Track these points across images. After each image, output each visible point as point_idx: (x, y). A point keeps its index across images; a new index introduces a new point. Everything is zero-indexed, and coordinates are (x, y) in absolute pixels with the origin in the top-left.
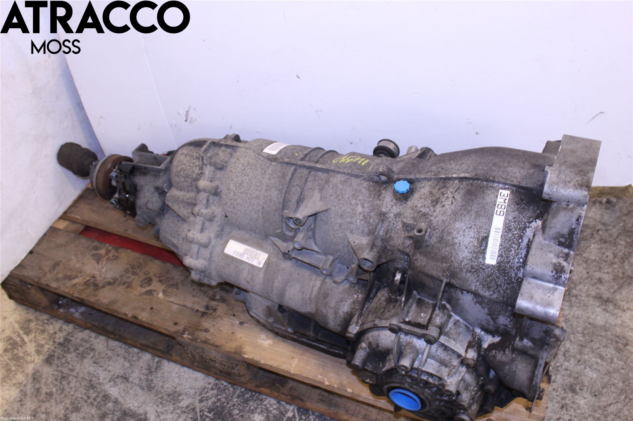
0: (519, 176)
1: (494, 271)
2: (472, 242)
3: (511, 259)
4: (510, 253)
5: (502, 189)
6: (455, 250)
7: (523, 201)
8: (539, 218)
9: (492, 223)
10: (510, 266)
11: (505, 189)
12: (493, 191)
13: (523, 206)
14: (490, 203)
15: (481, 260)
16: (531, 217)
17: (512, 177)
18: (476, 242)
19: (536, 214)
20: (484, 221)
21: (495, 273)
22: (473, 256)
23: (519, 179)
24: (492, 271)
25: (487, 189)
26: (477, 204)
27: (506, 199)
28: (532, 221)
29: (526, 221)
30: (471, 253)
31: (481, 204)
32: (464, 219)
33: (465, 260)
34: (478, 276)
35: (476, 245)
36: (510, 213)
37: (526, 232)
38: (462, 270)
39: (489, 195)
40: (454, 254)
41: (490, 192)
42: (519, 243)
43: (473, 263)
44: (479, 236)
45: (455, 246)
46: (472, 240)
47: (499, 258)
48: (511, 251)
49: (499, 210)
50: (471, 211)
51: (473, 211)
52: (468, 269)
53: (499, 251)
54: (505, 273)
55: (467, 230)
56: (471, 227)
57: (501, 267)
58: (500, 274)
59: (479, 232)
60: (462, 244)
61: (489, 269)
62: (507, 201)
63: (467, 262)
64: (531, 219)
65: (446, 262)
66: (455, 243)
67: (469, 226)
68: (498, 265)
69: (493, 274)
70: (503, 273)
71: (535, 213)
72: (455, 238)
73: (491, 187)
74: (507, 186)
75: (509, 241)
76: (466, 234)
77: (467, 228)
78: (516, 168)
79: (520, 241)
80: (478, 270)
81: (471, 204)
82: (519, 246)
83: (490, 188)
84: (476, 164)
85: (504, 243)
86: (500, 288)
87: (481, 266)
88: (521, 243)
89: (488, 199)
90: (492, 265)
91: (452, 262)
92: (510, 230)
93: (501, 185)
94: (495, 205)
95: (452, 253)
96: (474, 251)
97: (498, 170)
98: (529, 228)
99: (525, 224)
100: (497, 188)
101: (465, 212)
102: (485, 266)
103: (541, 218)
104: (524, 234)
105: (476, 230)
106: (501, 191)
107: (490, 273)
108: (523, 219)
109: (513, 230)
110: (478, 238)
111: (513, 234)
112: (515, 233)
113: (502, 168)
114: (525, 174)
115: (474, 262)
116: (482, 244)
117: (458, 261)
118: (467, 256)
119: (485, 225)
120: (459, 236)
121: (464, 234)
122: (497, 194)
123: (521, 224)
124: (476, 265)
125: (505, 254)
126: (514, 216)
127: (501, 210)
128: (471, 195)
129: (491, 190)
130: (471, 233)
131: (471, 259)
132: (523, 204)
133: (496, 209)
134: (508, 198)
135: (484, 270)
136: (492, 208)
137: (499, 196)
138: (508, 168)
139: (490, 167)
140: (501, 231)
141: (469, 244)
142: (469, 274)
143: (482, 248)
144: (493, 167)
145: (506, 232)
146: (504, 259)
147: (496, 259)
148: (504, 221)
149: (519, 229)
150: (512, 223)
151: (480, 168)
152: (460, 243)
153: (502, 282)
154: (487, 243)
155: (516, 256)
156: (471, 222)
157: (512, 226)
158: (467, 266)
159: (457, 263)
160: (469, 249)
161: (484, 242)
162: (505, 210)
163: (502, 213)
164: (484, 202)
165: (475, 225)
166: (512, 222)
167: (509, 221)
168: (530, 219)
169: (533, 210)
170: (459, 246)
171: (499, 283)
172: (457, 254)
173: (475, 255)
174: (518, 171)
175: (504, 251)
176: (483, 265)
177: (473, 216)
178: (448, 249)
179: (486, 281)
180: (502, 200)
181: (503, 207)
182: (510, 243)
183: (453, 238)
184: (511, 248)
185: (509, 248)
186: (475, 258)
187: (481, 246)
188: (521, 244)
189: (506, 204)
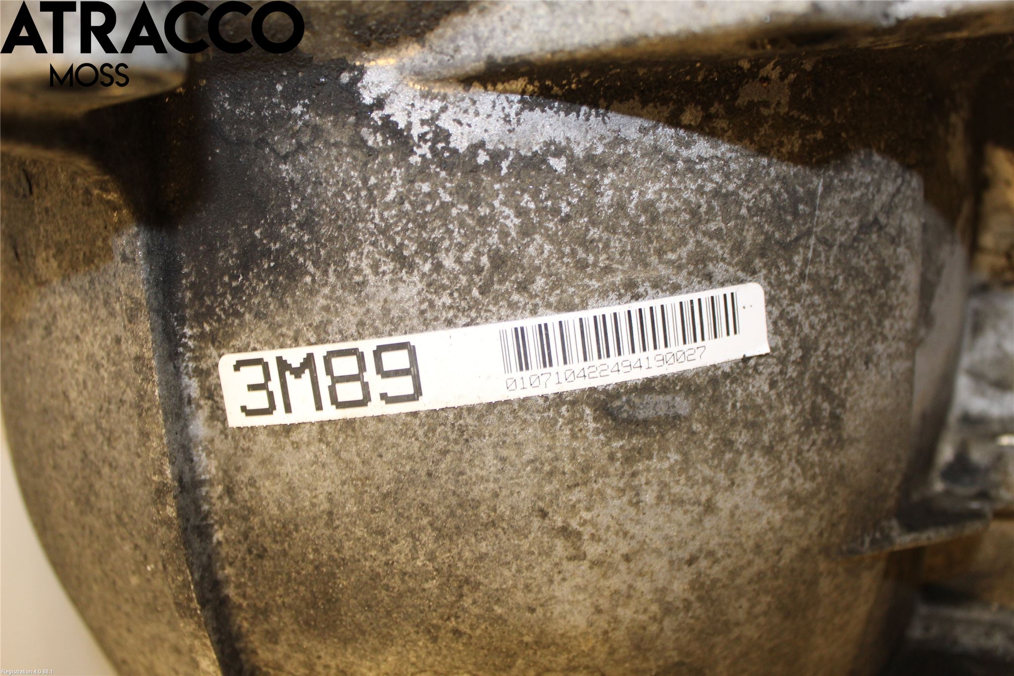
0: (100, 329)
1: (802, 276)
2: (664, 485)
3: (700, 190)
4: (662, 207)
5: (218, 414)
6: (734, 574)
7: (255, 242)
8: (351, 92)
9: (491, 406)
10: (745, 185)
11: (213, 393)
12: (252, 467)
13: (291, 232)
14: (348, 464)
15: (761, 384)
16: (359, 143)
17: (118, 376)
18: (654, 462)
19: (328, 122)
20: (490, 459)
21: (809, 270)
22: (751, 447)
23: (117, 327)
24: (805, 286)
25: (252, 511)
26: (385, 549)
27: (283, 365)
28: (388, 127)
29: (398, 172)
30: (732, 467)
31: (378, 519)
32: (520, 597)
33: (785, 482)
34: (847, 365)
35: (674, 457)
36: (375, 307)
37: (482, 145)
38: (840, 477)
39: (291, 488)
40: (759, 564)
41: (270, 489)
42: (576, 167)
43: (789, 427)
44: (612, 457)
45: (714, 582)
46: (649, 497)
47: (719, 270)
48: (647, 207)
49: (378, 385)
50: (447, 574)
51: (443, 557)
52: (827, 443)
53: (675, 289)
54: (795, 200)
55: (593, 550)
56: (565, 531)
57: (768, 238)
58: (809, 233)
59: (586, 469)
60: (693, 547)
61: (797, 309)
62: (295, 356)
63: (791, 468)
64: (374, 140)
65: (813, 583)
66: (696, 585)
67: (560, 547)
68: (758, 263)
69: (814, 279)
70: (796, 214)
71: (317, 132)
72: (660, 601)
73: (229, 491)
74: (193, 387)
75: (587, 244)
76: (624, 547)
77: (578, 557)
78: (62, 363)
79: (559, 164)
80: (815, 380)
81: (396, 582)
82: (602, 165)
83: (244, 494)
84: (127, 608)
85: (607, 270)
86: (876, 207)
87: (792, 372)
88: (571, 159)
89: (324, 488)
90: (771, 301)
91: (805, 552)
92: (499, 261)
93: (199, 427)
94: (349, 423)
95: (760, 575)
96: (718, 453)
97: (106, 470)
98: (442, 135)
99: (423, 172)
100: (223, 446)
101: (467, 602)
102: (786, 345)
103: (345, 78)
104: (496, 157)
105: (576, 495)
106: (236, 419)
107: (816, 299)
108: (391, 195)
109: (494, 239)
110: (628, 460)
111: (526, 231)
112: (513, 222)
113: (91, 448)
114: (76, 299)
115: (781, 420)
116: (658, 422)
117: (797, 521)
118: (760, 482)
119: (518, 445)
120: (643, 585)
121: (627, 558)
122: (262, 437)
123: (432, 196)
124: (793, 402)
125: (683, 241)
126: (388, 266)
127: (370, 375)
128: (331, 602)
129: (252, 482)
130: (604, 520)
131: (769, 450)
132: (273, 236)
133: (376, 407)
134: (270, 356)
135: (807, 347)
136: (379, 440)
137: (279, 417)
138: (80, 415)
139: (109, 526)
140: (530, 324)
141: (679, 502)
142: (852, 424)
143: (683, 405)
144: (104, 504)
145: (523, 287)
146: (717, 235)
147: (728, 290)
148: (450, 323)
149: (474, 201)
150: (448, 262)
151: (134, 580)
152: (691, 561)
153: (844, 201)
154: (648, 386)
155: (672, 160)
156: (525, 545)
157: (468, 256)
158: (812, 456)
159: (803, 521)
160: (715, 487)
161: (641, 415)
162: (367, 346)
163: (395, 360)
164: (351, 507)
165: (544, 514)
166: (438, 267)
167: (439, 289)
168: (372, 153)
169: (300, 148)
170: (711, 554)
171: (855, 223)
172: (758, 548)
173: (741, 437)
174: (71, 349)
175: (660, 253)
176: (783, 361)
177: (483, 547)
178: (738, 610)
179: (859, 309)
180: (300, 387)
181: (345, 366)
182: (594, 233)
183: (668, 610)
184: (631, 208)
185: (636, 228)
186: (752, 426)
187: (674, 420)
188: (579, 152)
189: (320, 352)
